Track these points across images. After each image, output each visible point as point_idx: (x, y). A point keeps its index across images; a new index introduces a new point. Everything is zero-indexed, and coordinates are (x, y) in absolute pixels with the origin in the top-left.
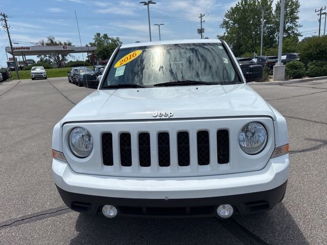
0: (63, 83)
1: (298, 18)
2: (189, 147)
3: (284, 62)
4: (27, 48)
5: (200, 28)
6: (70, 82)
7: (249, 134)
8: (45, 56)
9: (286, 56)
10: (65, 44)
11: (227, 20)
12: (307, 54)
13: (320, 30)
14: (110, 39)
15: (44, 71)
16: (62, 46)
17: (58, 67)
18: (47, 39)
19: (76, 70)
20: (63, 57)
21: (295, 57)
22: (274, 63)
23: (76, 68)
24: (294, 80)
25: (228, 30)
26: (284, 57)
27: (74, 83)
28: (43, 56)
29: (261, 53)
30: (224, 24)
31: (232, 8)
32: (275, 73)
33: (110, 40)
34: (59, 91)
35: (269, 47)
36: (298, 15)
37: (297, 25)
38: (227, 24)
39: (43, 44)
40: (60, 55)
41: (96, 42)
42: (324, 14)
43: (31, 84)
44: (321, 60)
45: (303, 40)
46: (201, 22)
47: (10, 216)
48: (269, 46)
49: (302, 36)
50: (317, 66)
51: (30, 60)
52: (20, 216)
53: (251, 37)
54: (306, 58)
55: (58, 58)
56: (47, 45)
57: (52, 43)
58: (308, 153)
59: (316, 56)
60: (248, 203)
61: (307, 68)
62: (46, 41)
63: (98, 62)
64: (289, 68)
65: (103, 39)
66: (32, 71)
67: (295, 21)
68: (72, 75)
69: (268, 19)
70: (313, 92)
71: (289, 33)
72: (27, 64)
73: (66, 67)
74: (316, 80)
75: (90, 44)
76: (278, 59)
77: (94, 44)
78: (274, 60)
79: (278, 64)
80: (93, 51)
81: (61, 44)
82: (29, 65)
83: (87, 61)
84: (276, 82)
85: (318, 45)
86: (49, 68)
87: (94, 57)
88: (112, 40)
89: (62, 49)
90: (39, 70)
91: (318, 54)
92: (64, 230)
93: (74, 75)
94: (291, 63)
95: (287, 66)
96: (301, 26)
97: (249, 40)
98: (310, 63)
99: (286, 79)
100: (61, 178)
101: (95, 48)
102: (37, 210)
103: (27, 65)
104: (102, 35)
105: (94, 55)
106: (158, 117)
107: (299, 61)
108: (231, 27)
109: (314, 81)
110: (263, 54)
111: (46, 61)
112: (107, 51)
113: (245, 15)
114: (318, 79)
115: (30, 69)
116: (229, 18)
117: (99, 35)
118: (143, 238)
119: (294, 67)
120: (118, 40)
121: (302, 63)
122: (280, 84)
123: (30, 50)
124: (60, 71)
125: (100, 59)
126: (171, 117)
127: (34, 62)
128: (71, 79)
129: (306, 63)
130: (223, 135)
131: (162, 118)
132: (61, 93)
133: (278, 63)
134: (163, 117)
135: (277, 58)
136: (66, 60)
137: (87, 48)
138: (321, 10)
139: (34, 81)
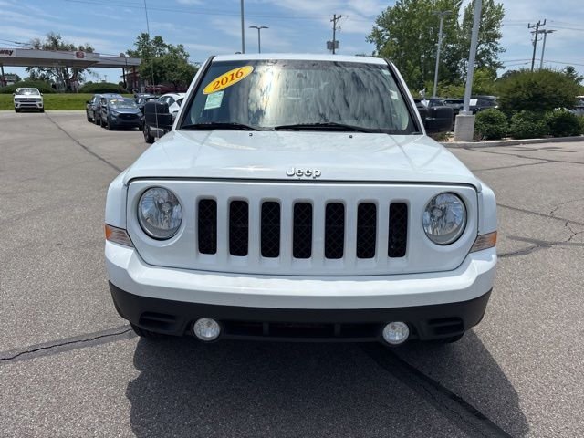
0: (75, 121)
1: (498, 36)
2: (343, 228)
3: (474, 110)
4: (7, 52)
5: (332, 40)
6: (90, 120)
7: (437, 213)
8: (41, 69)
9: (476, 100)
10: (81, 48)
11: (380, 29)
12: (513, 98)
13: (534, 59)
14: (166, 46)
15: (39, 97)
16: (75, 52)
17: (66, 92)
18: (46, 38)
19: (102, 99)
20: (76, 72)
21: (491, 103)
22: (457, 111)
23: (102, 96)
24: (489, 142)
25: (381, 47)
26: (474, 102)
27: (98, 123)
28: (36, 69)
29: (435, 93)
30: (374, 35)
31: (389, 9)
32: (458, 127)
33: (167, 49)
34: (68, 135)
35: (447, 84)
36: (501, 31)
37: (497, 49)
38: (379, 37)
39: (37, 47)
40: (69, 70)
41: (139, 50)
42: (541, 32)
43: (14, 120)
44: (534, 110)
45: (504, 76)
46: (334, 29)
47: (9, 345)
48: (448, 81)
49: (503, 68)
50: (528, 120)
51: (11, 75)
52: (28, 344)
53: (418, 63)
54: (510, 106)
55: (67, 75)
56: (47, 48)
57: (55, 46)
58: (513, 259)
59: (527, 103)
60: (432, 322)
61: (511, 123)
62: (44, 41)
63: (142, 88)
64: (481, 121)
65: (153, 46)
66: (16, 96)
67: (494, 41)
68: (95, 108)
69: (449, 33)
70: (519, 163)
71: (482, 61)
72: (6, 82)
73: (80, 92)
74: (524, 143)
75: (129, 53)
76: (465, 105)
77: (136, 53)
78: (457, 106)
79: (464, 113)
80: (134, 67)
81: (73, 48)
82: (8, 84)
83: (120, 83)
84: (459, 143)
85: (532, 85)
86: (48, 92)
87: (136, 78)
88: (171, 49)
89: (75, 58)
90: (29, 94)
91: (530, 99)
92: (112, 368)
93: (99, 108)
94: (484, 112)
95: (478, 118)
96: (503, 51)
97: (415, 68)
98: (516, 115)
99: (476, 138)
100: (125, 272)
101: (138, 61)
102: (58, 336)
103: (6, 84)
104: (152, 38)
105: (135, 73)
106: (295, 177)
107: (499, 109)
108: (385, 43)
109: (521, 146)
110: (437, 95)
111: (42, 78)
112: (160, 68)
113: (411, 23)
114: (528, 143)
115: (12, 91)
116: (383, 25)
117: (145, 37)
118: (251, 382)
119: (489, 119)
120: (181, 49)
121: (503, 115)
122: (466, 147)
123: (13, 55)
124: (69, 100)
125: (146, 83)
126: (317, 178)
127: (18, 79)
128: (92, 116)
129: (509, 115)
130: (399, 212)
131: (301, 178)
132: (74, 140)
133: (465, 111)
134: (304, 177)
135: (462, 102)
136: (81, 79)
137: (124, 60)
138: (538, 24)
139: (20, 115)
